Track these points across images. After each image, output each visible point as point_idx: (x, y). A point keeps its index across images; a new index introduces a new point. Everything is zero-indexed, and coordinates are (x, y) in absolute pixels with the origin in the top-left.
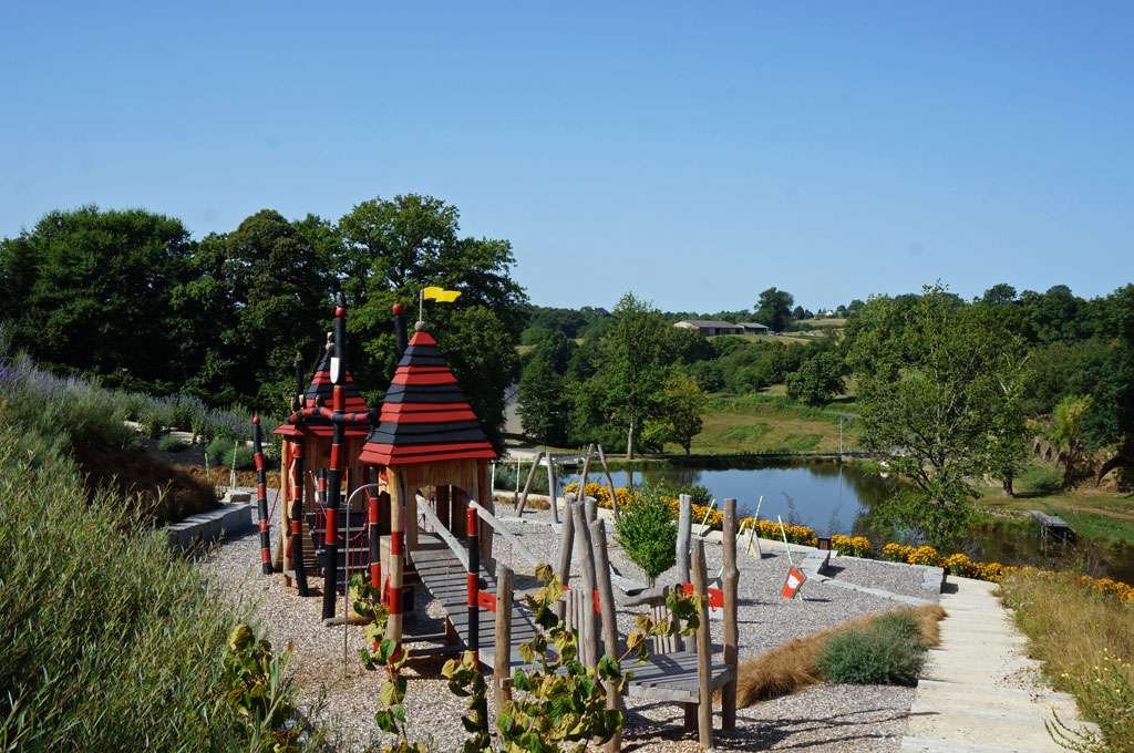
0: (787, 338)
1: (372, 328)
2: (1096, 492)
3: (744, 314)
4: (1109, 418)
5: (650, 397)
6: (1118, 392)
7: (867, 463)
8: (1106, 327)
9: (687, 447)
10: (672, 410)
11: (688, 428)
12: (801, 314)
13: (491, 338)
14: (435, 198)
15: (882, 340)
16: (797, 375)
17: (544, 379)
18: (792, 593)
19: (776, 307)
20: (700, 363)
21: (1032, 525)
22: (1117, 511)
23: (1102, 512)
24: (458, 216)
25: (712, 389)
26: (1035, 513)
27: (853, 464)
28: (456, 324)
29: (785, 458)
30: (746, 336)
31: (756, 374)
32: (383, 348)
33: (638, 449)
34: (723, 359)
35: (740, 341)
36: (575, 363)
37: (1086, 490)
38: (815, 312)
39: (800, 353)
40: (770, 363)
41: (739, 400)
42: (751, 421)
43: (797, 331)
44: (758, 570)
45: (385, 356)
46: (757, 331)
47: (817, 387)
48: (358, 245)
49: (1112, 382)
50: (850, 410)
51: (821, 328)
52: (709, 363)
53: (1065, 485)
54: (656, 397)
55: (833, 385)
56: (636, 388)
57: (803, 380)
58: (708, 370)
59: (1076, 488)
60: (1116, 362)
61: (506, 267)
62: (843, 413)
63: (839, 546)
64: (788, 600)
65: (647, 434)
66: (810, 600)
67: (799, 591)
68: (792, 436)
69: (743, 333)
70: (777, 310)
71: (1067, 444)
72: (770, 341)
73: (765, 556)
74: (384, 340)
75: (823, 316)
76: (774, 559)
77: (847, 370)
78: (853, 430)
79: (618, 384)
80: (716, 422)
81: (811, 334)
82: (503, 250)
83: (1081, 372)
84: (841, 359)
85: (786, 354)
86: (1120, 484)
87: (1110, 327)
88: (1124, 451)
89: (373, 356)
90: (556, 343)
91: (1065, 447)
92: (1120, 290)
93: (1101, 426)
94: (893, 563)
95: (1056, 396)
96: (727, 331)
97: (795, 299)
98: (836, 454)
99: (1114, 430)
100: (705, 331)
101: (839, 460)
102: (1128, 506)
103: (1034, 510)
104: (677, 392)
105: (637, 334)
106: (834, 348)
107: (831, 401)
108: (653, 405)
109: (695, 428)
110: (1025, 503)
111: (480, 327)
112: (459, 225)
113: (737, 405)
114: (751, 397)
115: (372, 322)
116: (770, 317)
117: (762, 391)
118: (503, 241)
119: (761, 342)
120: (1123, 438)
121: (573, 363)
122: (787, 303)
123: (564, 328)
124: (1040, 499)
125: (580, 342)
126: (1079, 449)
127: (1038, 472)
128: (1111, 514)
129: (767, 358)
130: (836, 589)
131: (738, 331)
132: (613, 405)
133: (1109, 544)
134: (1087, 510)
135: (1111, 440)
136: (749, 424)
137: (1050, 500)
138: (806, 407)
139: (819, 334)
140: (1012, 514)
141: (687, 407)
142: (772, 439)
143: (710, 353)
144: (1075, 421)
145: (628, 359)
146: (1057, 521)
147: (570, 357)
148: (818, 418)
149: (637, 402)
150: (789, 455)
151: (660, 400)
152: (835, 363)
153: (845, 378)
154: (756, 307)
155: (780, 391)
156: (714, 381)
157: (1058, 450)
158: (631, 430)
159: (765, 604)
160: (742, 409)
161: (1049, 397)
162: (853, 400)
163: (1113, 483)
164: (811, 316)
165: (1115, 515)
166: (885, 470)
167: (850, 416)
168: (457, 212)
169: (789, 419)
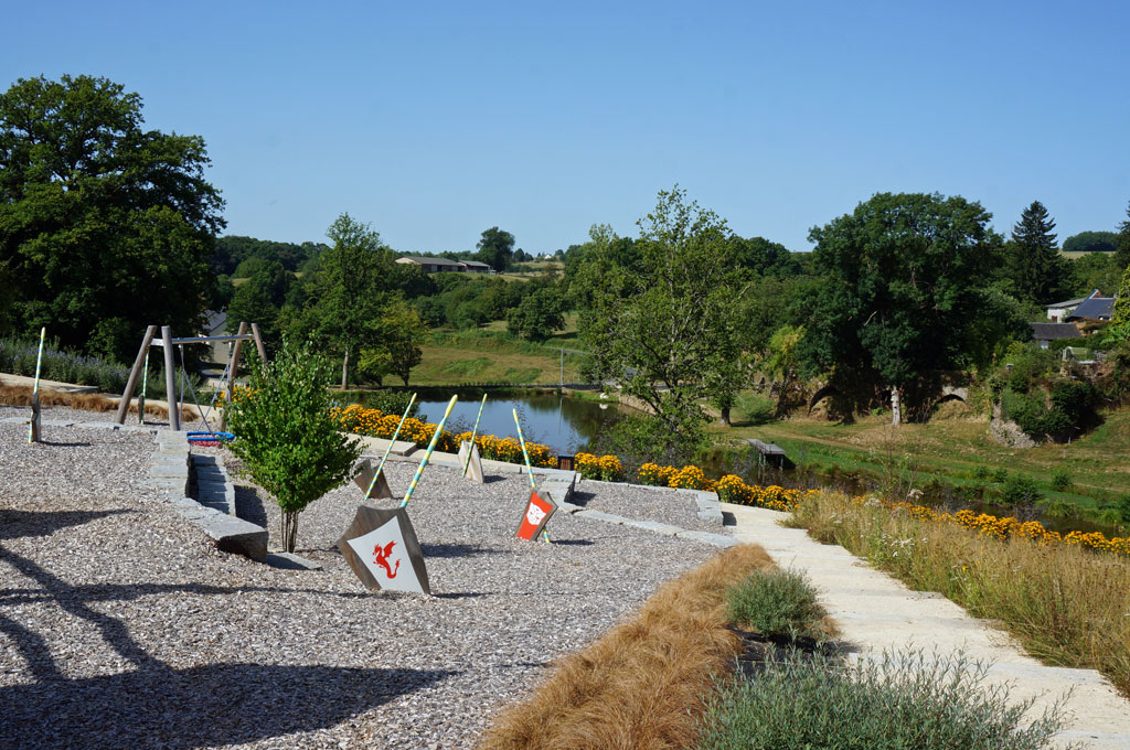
0: (509, 277)
1: (28, 226)
2: (807, 420)
3: (466, 255)
4: (822, 347)
5: (366, 324)
6: (833, 322)
7: (588, 394)
8: (823, 256)
9: (406, 379)
10: (390, 338)
11: (407, 359)
12: (522, 256)
13: (178, 245)
14: (112, 81)
15: (604, 271)
16: (518, 311)
17: (254, 306)
18: (534, 533)
19: (498, 247)
20: (422, 299)
21: (750, 452)
22: (828, 439)
23: (815, 440)
24: (141, 105)
25: (433, 325)
26: (754, 441)
27: (573, 395)
28: (135, 226)
29: (506, 389)
30: (468, 274)
31: (478, 309)
32: (41, 250)
33: (354, 379)
34: (444, 295)
35: (462, 278)
36: (294, 296)
37: (798, 419)
38: (535, 256)
39: (520, 290)
40: (491, 299)
41: (460, 334)
42: (472, 355)
43: (518, 271)
44: (478, 499)
45: (46, 260)
46: (479, 269)
47: (537, 323)
48: (16, 131)
49: (827, 312)
50: (569, 346)
51: (540, 270)
52: (430, 299)
53: (778, 414)
54: (374, 325)
55: (554, 321)
56: (352, 315)
57: (523, 315)
58: (429, 306)
59: (789, 417)
60: (831, 292)
61: (199, 168)
62: (562, 349)
63: (583, 467)
64: (526, 543)
65: (363, 364)
66: (561, 542)
67: (544, 528)
68: (512, 371)
69: (465, 271)
70: (498, 248)
71: (781, 375)
72: (492, 278)
73: (488, 479)
74: (44, 240)
75: (542, 259)
76: (502, 483)
77: (567, 306)
78: (572, 364)
79: (332, 310)
80: (436, 356)
81: (531, 274)
82: (194, 147)
83: (799, 301)
84: (561, 295)
85: (507, 290)
86: (829, 412)
87: (826, 257)
88: (834, 380)
89: (29, 259)
90: (273, 275)
91: (779, 378)
92: (837, 221)
93: (815, 355)
94: (651, 487)
95: (768, 329)
96: (449, 268)
97: (516, 239)
98: (556, 386)
99: (827, 360)
100: (427, 267)
101: (560, 392)
102: (837, 434)
103: (752, 438)
104: (395, 321)
105: (353, 257)
106: (554, 286)
107: (551, 336)
108: (370, 332)
109: (414, 359)
110: (742, 432)
111: (165, 231)
112: (145, 117)
113: (458, 339)
114: (472, 331)
115: (28, 220)
116: (491, 256)
117: (484, 326)
118: (195, 137)
119: (482, 278)
120: (833, 368)
121: (291, 295)
122: (508, 243)
123: (283, 261)
124: (755, 428)
125: (298, 275)
126: (793, 379)
127: (752, 402)
128: (821, 441)
129: (489, 294)
130: (595, 524)
131: (460, 269)
132: (327, 332)
133: (822, 470)
134: (800, 437)
135: (823, 370)
136: (470, 358)
137: (765, 429)
138: (527, 343)
139: (539, 274)
140: (731, 442)
141: (405, 335)
142: (493, 373)
143: (433, 289)
144: (790, 351)
145: (343, 284)
146: (775, 449)
147: (289, 289)
148: (539, 352)
149: (353, 329)
150: (509, 386)
151: (376, 328)
152: (555, 299)
153: (564, 314)
154: (478, 245)
155: (501, 326)
156: (436, 317)
157: (772, 380)
158: (346, 358)
159: (491, 551)
160: (464, 344)
161: (762, 330)
162: (573, 335)
163: (823, 411)
164: (531, 259)
165: (826, 442)
166: (604, 402)
167: (570, 350)
168: (141, 102)
169: (509, 354)
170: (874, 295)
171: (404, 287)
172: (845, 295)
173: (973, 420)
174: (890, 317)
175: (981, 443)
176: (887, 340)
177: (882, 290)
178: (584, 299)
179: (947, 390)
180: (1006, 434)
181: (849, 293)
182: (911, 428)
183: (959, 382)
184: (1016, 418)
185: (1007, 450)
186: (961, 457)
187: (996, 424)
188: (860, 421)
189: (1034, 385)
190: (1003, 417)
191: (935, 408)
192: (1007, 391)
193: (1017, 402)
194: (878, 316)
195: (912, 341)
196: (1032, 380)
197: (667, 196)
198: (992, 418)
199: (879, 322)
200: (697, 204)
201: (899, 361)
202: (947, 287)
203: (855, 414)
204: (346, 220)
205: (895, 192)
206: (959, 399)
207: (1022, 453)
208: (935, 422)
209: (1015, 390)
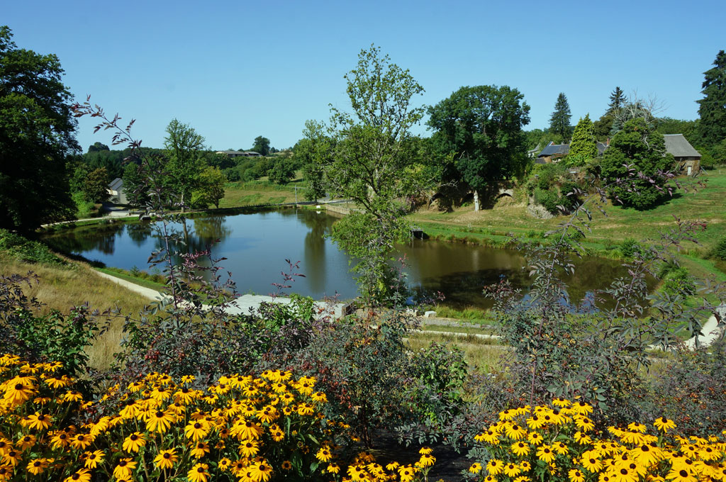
0: (268, 158)
2: (428, 212)
3: (248, 150)
5: (191, 177)
7: (310, 207)
9: (217, 205)
10: (204, 184)
11: (217, 195)
12: (274, 150)
16: (273, 171)
19: (263, 145)
20: (228, 169)
22: (442, 221)
23: (436, 222)
24: (12, 35)
25: (233, 180)
27: (303, 208)
30: (250, 157)
31: (254, 172)
34: (238, 167)
35: (247, 159)
37: (423, 211)
38: (280, 150)
40: (260, 167)
41: (247, 184)
42: (252, 193)
43: (272, 156)
46: (254, 155)
47: (282, 176)
49: (439, 153)
50: (297, 186)
52: (232, 169)
53: (412, 210)
54: (195, 177)
55: (290, 174)
56: (182, 172)
57: (275, 173)
58: (232, 172)
59: (418, 211)
61: (58, 76)
62: (295, 187)
65: (194, 199)
68: (272, 199)
69: (248, 156)
70: (262, 145)
72: (260, 158)
75: (283, 151)
77: (296, 167)
78: (301, 193)
80: (234, 194)
84: (293, 162)
85: (268, 163)
86: (439, 207)
88: (441, 190)
96: (241, 155)
98: (294, 204)
100: (230, 155)
101: (296, 207)
102: (446, 218)
107: (289, 182)
108: (193, 181)
109: (220, 195)
113: (245, 186)
114: (252, 182)
116: (260, 149)
117: (257, 179)
119: (256, 158)
122: (267, 144)
128: (439, 222)
129: (259, 165)
131: (246, 155)
133: (446, 238)
134: (427, 221)
138: (278, 185)
139: (282, 156)
142: (263, 200)
143: (233, 164)
146: (417, 228)
148: (284, 189)
149: (184, 180)
150: (270, 206)
152: (290, 164)
153: (295, 171)
154: (253, 145)
155: (266, 179)
156: (235, 177)
158: (182, 196)
160: (248, 188)
162: (300, 180)
163: (436, 207)
164: (278, 151)
165: (442, 223)
166: (319, 210)
167: (299, 188)
168: (11, 32)
169: (271, 191)
170: (464, 142)
171: (220, 164)
172: (448, 143)
173: (517, 206)
174: (471, 153)
175: (525, 218)
176: (472, 166)
177: (469, 139)
178: (305, 158)
179: (502, 191)
180: (537, 212)
181: (450, 142)
182: (485, 212)
183: (508, 186)
184: (543, 204)
185: (540, 220)
186: (516, 226)
187: (532, 207)
188: (456, 210)
189: (552, 185)
190: (536, 203)
191: (496, 201)
192: (537, 189)
193: (543, 195)
194: (465, 153)
195: (485, 166)
196: (551, 182)
197: (366, 54)
198: (529, 204)
199: (466, 157)
200: (389, 57)
201: (477, 177)
202: (503, 136)
203: (453, 207)
204: (176, 122)
205: (471, 86)
206: (509, 195)
207: (548, 222)
208: (497, 208)
209: (541, 188)
